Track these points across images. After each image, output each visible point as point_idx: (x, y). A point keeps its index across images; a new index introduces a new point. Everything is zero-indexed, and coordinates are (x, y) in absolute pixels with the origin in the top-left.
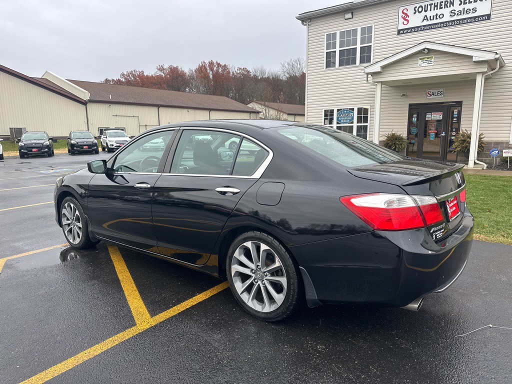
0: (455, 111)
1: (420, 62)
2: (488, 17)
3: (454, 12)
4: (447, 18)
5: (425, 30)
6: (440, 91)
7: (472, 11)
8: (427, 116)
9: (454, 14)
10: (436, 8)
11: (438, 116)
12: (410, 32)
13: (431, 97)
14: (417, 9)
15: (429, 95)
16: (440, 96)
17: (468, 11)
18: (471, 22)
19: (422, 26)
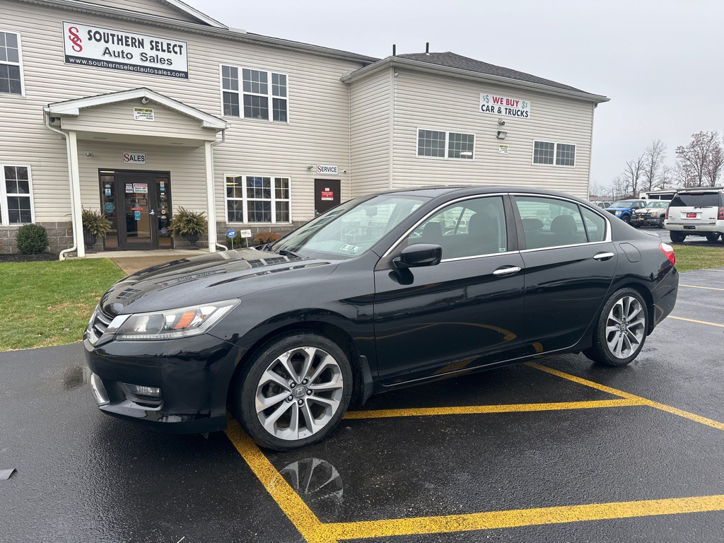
0: (161, 183)
1: (135, 113)
2: (186, 75)
3: (144, 55)
4: (136, 61)
5: (109, 67)
6: (141, 155)
7: (166, 62)
8: (127, 187)
9: (145, 59)
10: (120, 42)
11: (141, 189)
12: (86, 65)
13: (129, 162)
14: (92, 34)
15: (127, 160)
16: (141, 162)
17: (162, 61)
18: (167, 75)
19: (103, 61)
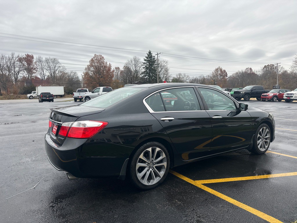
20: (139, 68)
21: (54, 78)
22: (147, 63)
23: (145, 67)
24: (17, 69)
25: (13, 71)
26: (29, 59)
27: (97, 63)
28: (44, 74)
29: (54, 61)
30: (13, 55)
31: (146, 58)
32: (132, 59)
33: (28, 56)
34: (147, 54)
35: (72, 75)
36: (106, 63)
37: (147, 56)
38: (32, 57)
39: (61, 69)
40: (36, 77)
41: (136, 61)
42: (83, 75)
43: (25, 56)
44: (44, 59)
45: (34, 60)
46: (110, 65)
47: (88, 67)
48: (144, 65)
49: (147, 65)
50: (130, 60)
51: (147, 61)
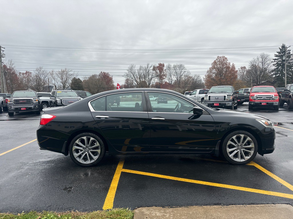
20: (266, 65)
21: (180, 82)
22: (278, 59)
23: (275, 64)
24: (150, 76)
25: (147, 78)
26: (161, 67)
27: (220, 65)
28: (171, 79)
29: (181, 67)
30: (148, 65)
31: (277, 54)
32: (259, 56)
33: (160, 65)
34: (280, 49)
35: (195, 78)
36: (229, 63)
37: (280, 51)
38: (163, 65)
39: (186, 73)
40: (166, 83)
41: (264, 58)
42: (204, 78)
43: (158, 65)
44: (172, 66)
45: (165, 68)
46: (233, 65)
47: (210, 69)
48: (275, 62)
49: (278, 61)
50: (256, 58)
51: (279, 56)
